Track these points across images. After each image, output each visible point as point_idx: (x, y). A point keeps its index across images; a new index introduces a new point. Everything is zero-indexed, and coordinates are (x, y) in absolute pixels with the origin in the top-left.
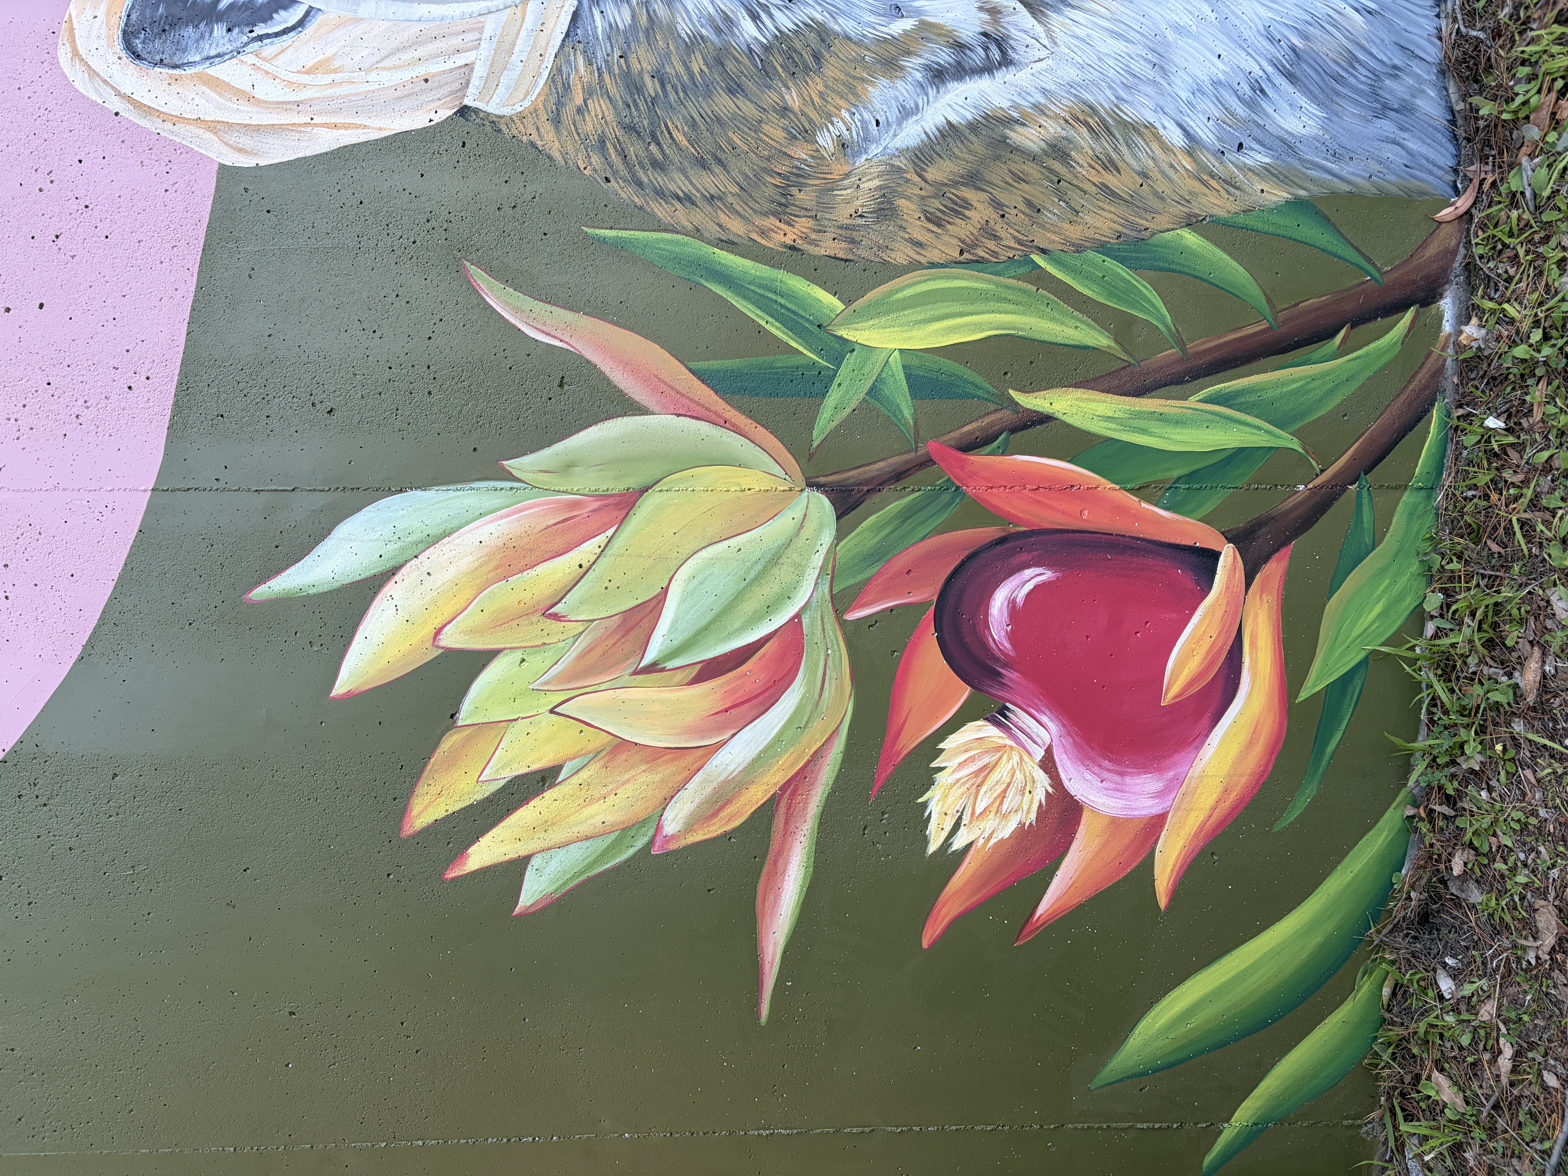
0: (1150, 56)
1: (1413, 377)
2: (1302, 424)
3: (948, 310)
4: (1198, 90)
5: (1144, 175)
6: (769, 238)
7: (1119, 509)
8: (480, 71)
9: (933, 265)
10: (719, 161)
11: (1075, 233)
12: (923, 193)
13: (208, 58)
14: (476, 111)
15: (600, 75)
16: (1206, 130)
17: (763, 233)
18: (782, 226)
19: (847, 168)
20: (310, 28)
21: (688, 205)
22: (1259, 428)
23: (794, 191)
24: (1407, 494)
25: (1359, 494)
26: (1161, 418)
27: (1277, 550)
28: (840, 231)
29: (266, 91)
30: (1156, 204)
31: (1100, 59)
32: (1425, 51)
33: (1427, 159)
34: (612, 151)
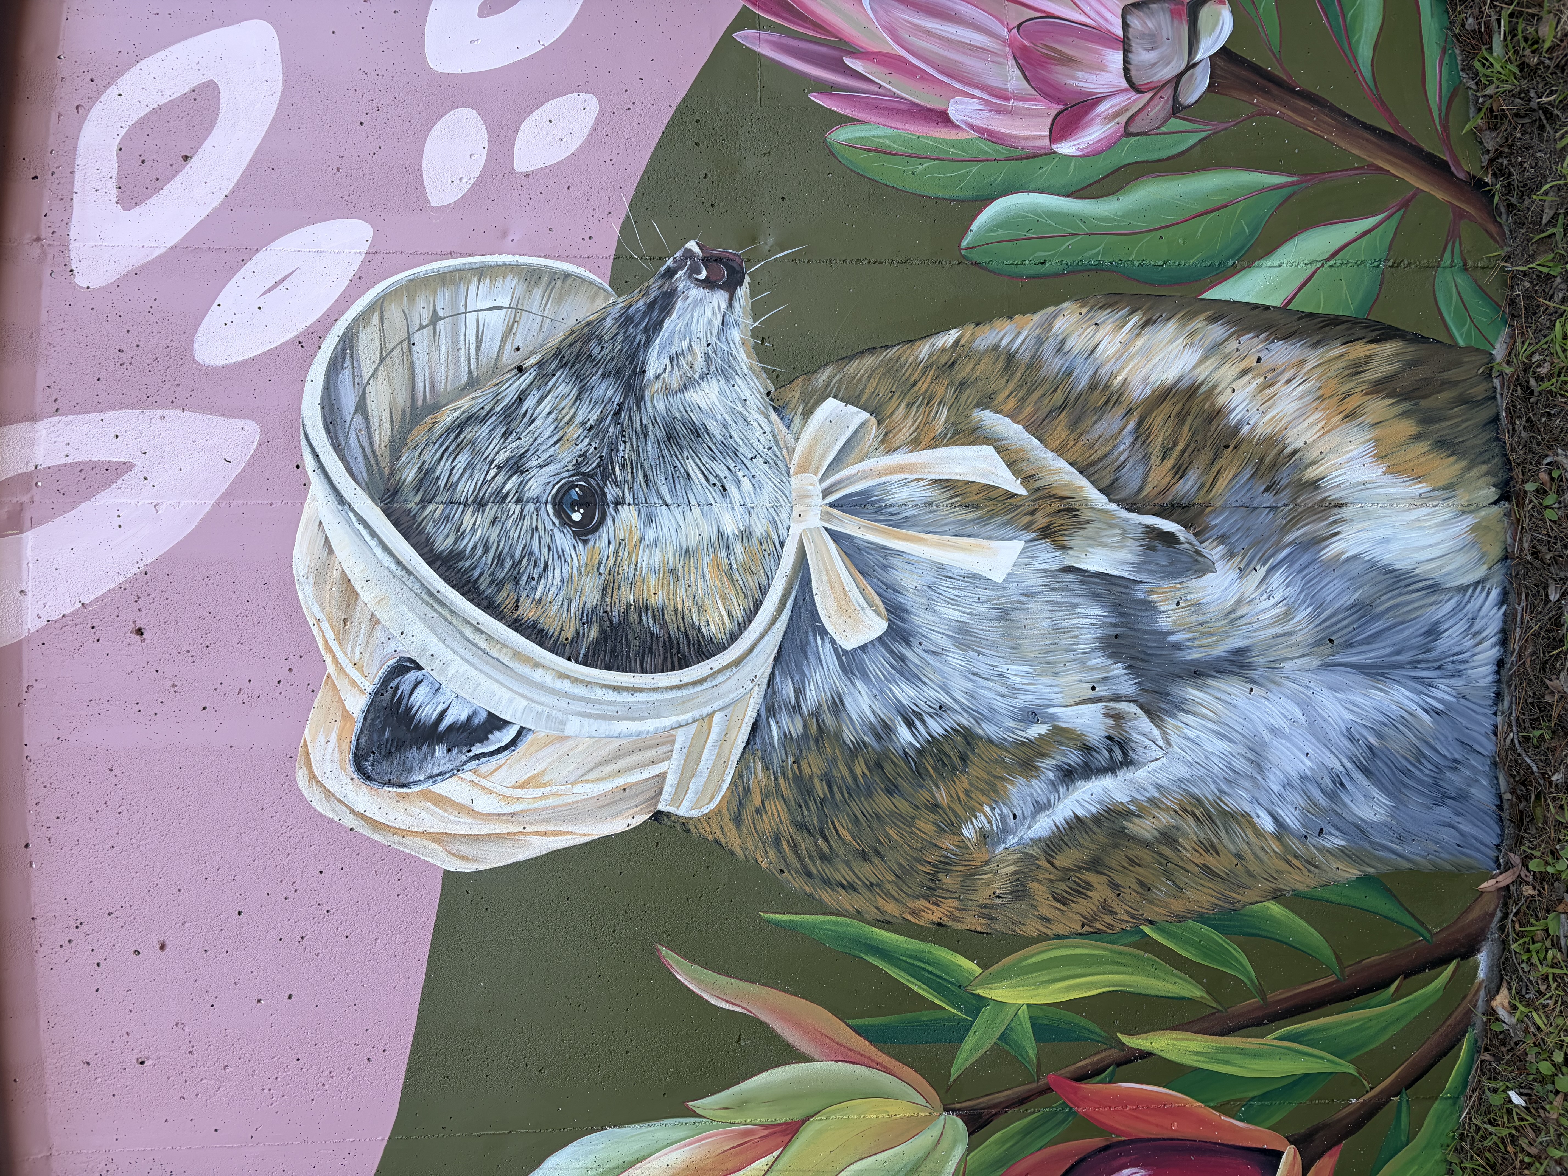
0: (1249, 755)
1: (1451, 1015)
2: (1358, 1054)
3: (1069, 973)
4: (1288, 785)
5: (1239, 857)
6: (920, 917)
7: (1202, 1121)
8: (671, 780)
9: (1058, 937)
10: (877, 852)
11: (1177, 906)
12: (1052, 877)
13: (431, 777)
14: (668, 815)
15: (776, 779)
16: (1293, 818)
17: (914, 913)
18: (931, 906)
19: (987, 857)
20: (522, 747)
21: (851, 892)
22: (1322, 1058)
23: (941, 876)
24: (1437, 1102)
25: (1400, 1104)
26: (1243, 1052)
27: (1330, 1148)
28: (980, 910)
29: (485, 804)
30: (1249, 881)
31: (1206, 757)
32: (1482, 746)
33: (1476, 839)
34: (786, 846)
